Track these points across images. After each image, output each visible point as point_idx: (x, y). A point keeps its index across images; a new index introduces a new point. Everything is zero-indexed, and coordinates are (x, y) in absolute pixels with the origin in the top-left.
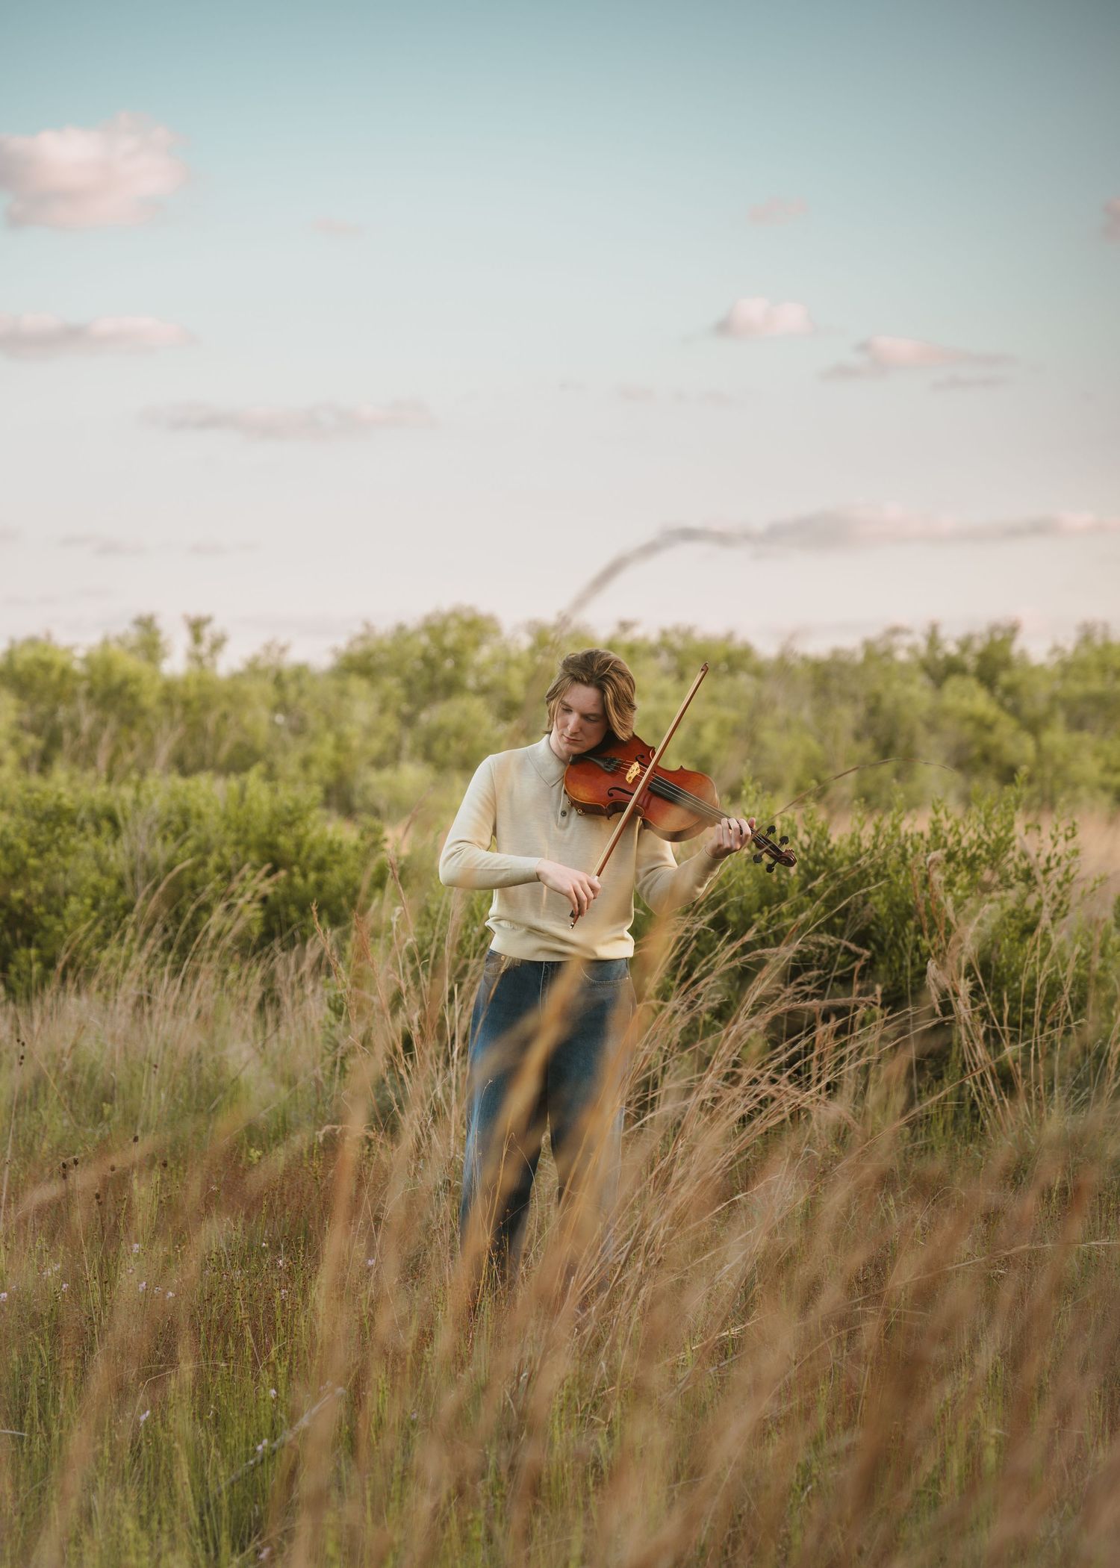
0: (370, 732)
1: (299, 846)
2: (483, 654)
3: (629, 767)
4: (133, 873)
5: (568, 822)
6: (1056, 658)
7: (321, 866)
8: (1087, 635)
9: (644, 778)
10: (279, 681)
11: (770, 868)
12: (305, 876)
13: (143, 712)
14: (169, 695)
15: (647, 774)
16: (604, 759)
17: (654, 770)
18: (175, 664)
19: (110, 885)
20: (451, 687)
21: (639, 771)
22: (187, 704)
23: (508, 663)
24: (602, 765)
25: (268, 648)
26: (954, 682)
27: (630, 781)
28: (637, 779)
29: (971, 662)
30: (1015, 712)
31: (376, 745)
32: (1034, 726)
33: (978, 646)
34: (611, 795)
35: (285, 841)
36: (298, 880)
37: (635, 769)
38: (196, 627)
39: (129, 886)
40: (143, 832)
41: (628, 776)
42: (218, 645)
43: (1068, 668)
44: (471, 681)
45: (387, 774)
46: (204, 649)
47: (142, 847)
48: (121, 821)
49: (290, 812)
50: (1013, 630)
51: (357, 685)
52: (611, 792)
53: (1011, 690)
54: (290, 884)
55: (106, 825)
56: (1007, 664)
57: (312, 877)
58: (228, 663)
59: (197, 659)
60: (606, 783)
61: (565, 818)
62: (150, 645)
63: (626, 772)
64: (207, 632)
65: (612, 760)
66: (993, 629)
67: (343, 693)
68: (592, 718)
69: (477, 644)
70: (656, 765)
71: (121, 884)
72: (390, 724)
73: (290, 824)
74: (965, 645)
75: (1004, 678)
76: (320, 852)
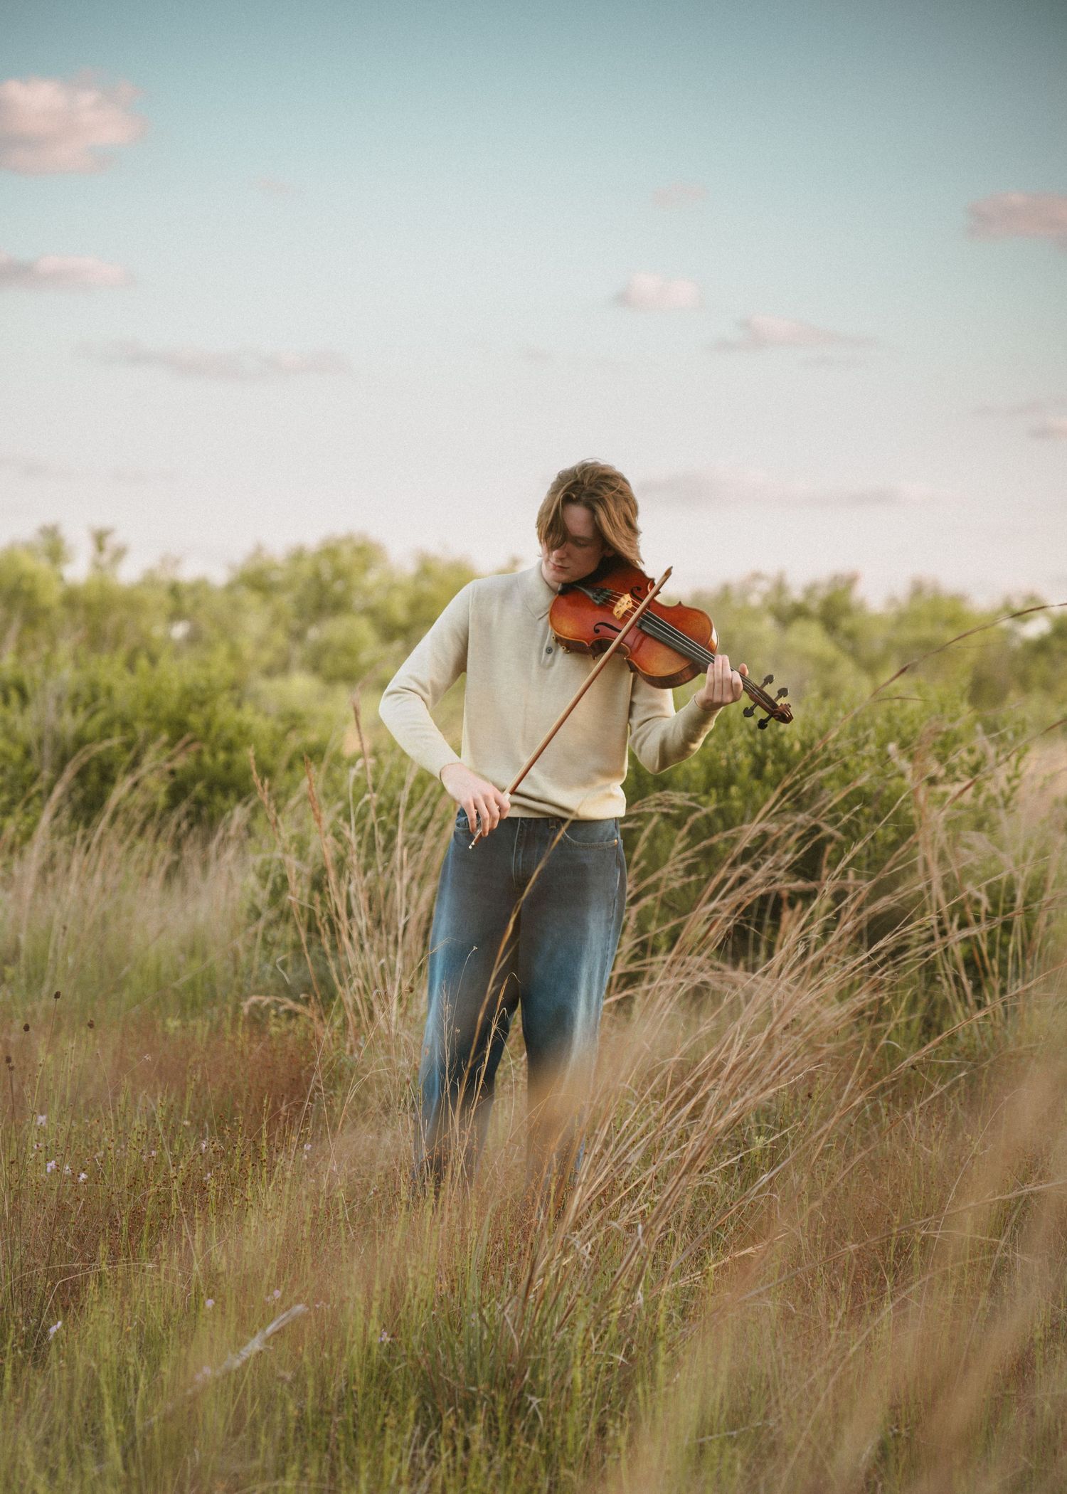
0: (262, 643)
1: (208, 726)
2: (372, 578)
3: (617, 600)
4: (40, 742)
5: (553, 659)
6: (893, 609)
7: (230, 747)
8: (918, 590)
9: (635, 615)
10: (175, 590)
11: (762, 724)
12: (214, 755)
13: (46, 612)
14: (71, 600)
15: (639, 610)
16: (593, 590)
17: (648, 606)
18: (78, 571)
19: (17, 754)
20: (338, 606)
21: (631, 605)
22: (89, 607)
23: (392, 587)
24: (591, 595)
25: (164, 561)
26: (799, 626)
27: (619, 616)
28: (627, 614)
29: (815, 606)
30: (854, 654)
31: (267, 656)
32: (870, 667)
33: (822, 593)
34: (597, 631)
35: (195, 719)
36: (207, 759)
37: (625, 602)
38: (100, 539)
39: (36, 755)
40: (52, 703)
41: (616, 610)
42: (120, 554)
43: (902, 619)
44: (358, 601)
45: (278, 684)
46: (106, 558)
47: (51, 717)
48: (29, 689)
49: (203, 691)
50: (851, 581)
51: (251, 599)
52: (597, 627)
53: (851, 635)
54: (199, 763)
55: (14, 696)
56: (847, 611)
57: (222, 756)
58: (128, 573)
59: (97, 566)
60: (593, 617)
61: (550, 656)
62: (55, 552)
63: (614, 605)
64: (111, 542)
65: (603, 590)
66: (836, 579)
67: (236, 607)
68: (582, 542)
69: (366, 567)
70: (652, 600)
71: (28, 753)
72: (280, 638)
73: (202, 704)
74: (810, 591)
75: (846, 624)
76: (230, 733)
